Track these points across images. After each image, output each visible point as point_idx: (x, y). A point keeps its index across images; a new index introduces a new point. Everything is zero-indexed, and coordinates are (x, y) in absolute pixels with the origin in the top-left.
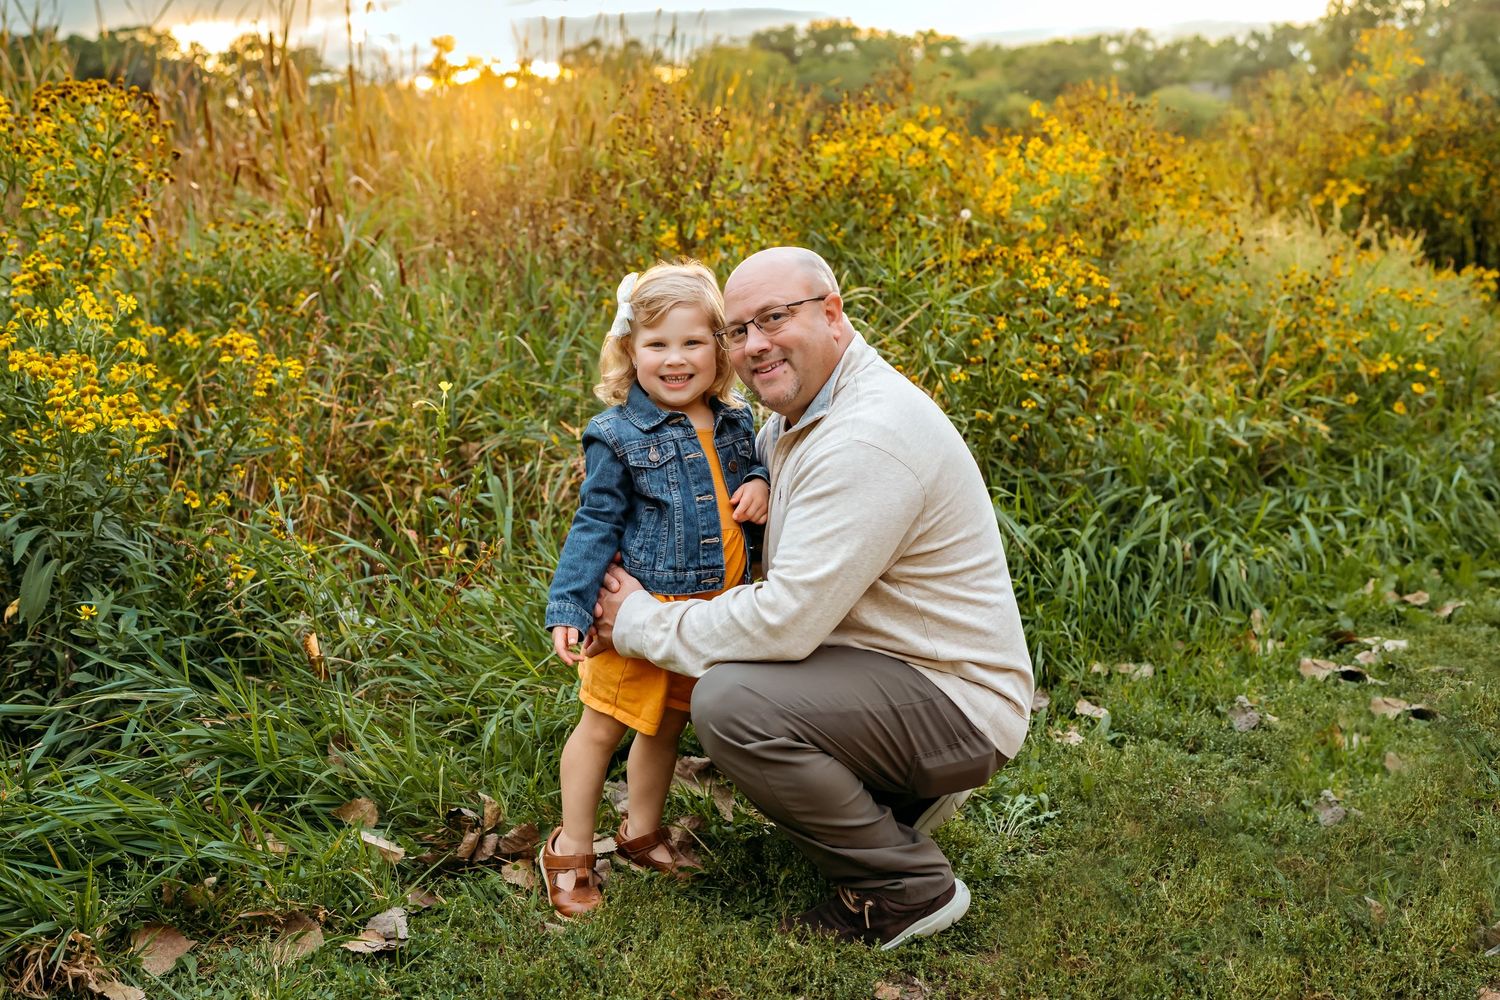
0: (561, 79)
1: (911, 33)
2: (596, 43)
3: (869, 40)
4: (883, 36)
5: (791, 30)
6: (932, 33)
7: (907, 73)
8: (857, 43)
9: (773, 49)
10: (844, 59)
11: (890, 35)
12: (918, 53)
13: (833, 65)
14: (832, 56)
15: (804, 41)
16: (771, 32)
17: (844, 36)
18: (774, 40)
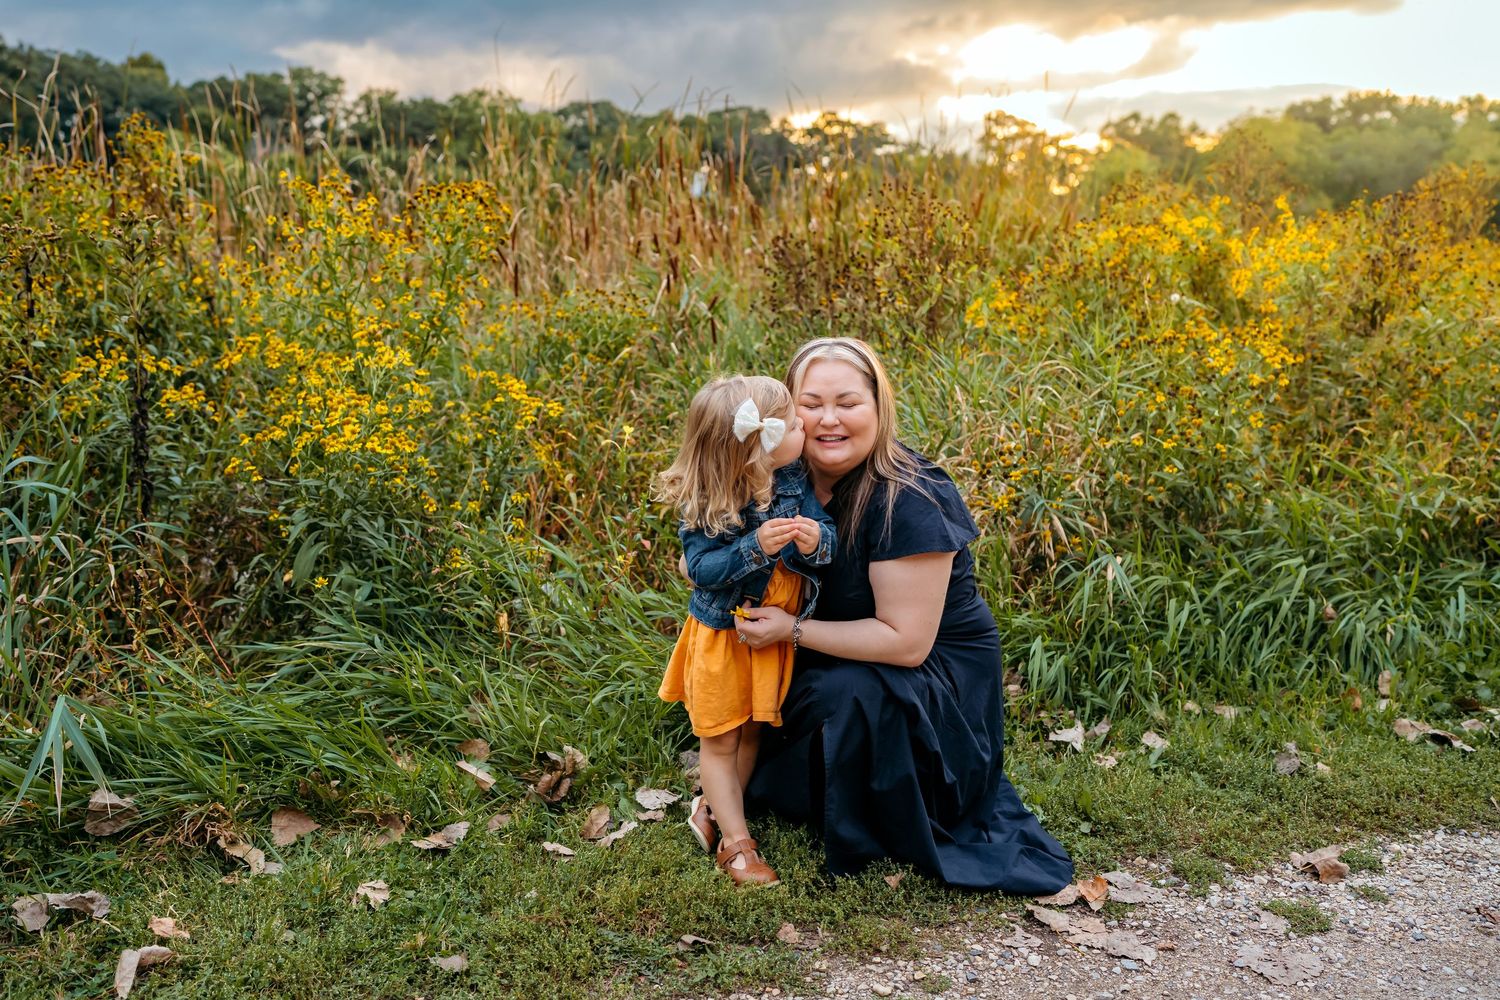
0: (1100, 150)
1: (1455, 101)
2: (1136, 117)
3: (1410, 107)
4: (1425, 103)
5: (1327, 101)
6: (1480, 100)
7: (1445, 137)
8: (1395, 112)
9: (1307, 119)
10: (1380, 127)
11: (1433, 103)
12: (1460, 118)
13: (1368, 133)
14: (1369, 124)
15: (1340, 111)
16: (1305, 104)
17: (1384, 105)
18: (1309, 110)
